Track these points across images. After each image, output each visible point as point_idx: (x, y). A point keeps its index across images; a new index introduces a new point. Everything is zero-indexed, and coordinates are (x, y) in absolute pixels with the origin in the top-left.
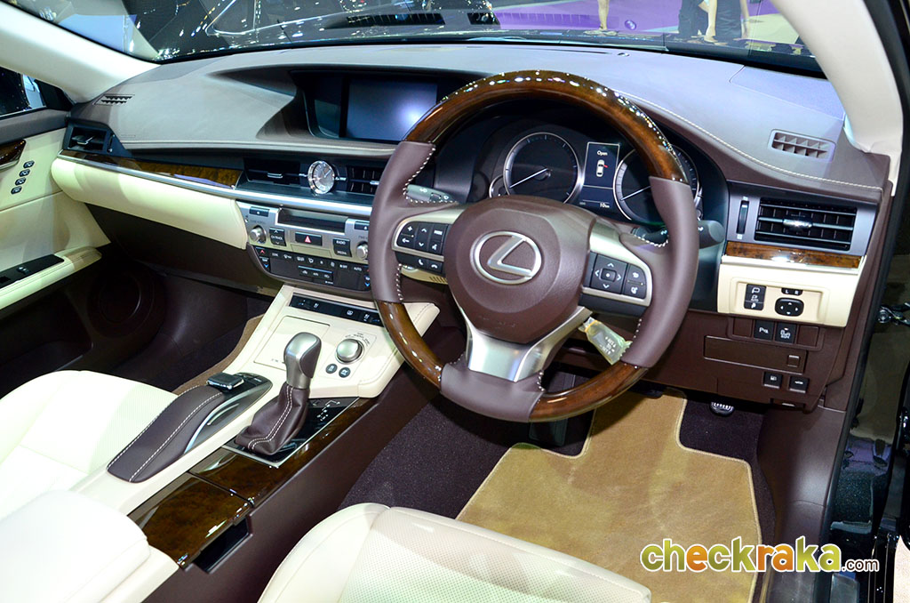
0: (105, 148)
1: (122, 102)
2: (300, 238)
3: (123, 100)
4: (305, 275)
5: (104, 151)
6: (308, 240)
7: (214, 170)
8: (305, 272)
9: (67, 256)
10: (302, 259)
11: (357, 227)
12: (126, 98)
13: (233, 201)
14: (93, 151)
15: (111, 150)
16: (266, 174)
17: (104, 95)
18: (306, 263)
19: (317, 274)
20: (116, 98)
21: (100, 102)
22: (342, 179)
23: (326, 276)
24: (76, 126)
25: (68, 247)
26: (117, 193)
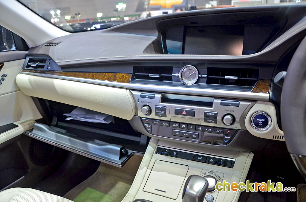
0: (45, 67)
1: (55, 45)
2: (178, 112)
3: (56, 44)
4: (177, 136)
5: (45, 68)
6: (184, 113)
7: (114, 74)
8: (178, 133)
9: (20, 124)
10: (177, 125)
11: (222, 104)
12: (58, 43)
13: (128, 91)
14: (39, 69)
15: (49, 68)
16: (149, 75)
17: (46, 43)
18: (180, 127)
19: (187, 135)
20: (53, 44)
21: (44, 46)
22: (203, 76)
23: (194, 136)
24: (31, 58)
25: (20, 119)
26: (52, 89)
